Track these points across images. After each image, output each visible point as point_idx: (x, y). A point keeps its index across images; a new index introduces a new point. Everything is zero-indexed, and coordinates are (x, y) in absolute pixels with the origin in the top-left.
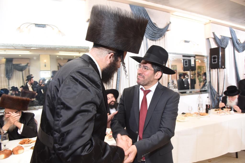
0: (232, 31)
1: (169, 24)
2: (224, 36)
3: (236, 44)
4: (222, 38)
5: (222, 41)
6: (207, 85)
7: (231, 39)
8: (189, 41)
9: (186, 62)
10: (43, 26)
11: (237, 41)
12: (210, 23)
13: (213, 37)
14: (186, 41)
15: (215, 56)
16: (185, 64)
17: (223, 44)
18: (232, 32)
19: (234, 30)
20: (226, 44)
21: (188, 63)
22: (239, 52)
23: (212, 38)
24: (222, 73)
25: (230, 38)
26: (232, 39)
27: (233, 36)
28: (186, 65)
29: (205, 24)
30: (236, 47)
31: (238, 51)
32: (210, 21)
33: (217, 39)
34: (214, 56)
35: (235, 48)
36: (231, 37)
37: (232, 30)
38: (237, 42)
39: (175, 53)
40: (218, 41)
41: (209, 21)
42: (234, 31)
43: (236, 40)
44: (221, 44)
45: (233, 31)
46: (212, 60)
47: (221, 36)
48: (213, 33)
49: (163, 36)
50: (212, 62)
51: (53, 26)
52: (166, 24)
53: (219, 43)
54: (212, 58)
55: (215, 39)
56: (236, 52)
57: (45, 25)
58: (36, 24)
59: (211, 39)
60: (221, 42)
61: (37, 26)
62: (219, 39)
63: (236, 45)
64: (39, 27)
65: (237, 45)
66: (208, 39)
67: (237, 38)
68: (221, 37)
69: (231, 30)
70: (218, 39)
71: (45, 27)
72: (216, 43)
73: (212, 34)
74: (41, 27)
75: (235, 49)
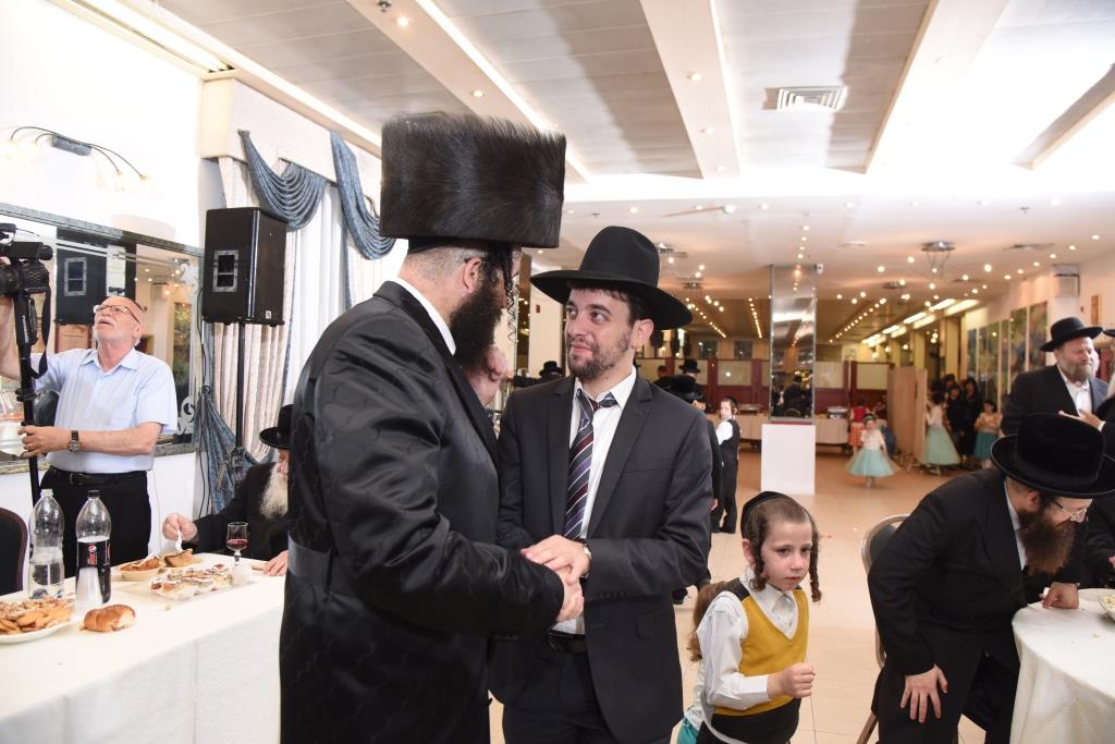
0: (340, 152)
2: (300, 167)
3: (354, 214)
4: (289, 172)
5: (291, 187)
6: (191, 410)
7: (336, 190)
8: (89, 146)
9: (75, 271)
11: (361, 204)
12: (229, 78)
13: (241, 156)
14: (60, 142)
15: (231, 253)
16: (66, 279)
17: (290, 202)
18: (339, 156)
19: (348, 148)
20: (309, 207)
21: (85, 276)
22: (367, 258)
23: (235, 159)
24: (272, 347)
25: (333, 184)
26: (336, 185)
27: (343, 178)
28: (75, 286)
29: (206, 81)
30: (356, 230)
31: (362, 250)
32: (231, 68)
33: (260, 171)
34: (223, 253)
35: (349, 235)
36: (334, 179)
37: (343, 145)
38: (358, 207)
40: (264, 182)
41: (224, 67)
42: (353, 157)
43: (357, 199)
44: (284, 204)
45: (344, 152)
46: (216, 272)
47: (283, 160)
48: (244, 136)
50: (215, 282)
53: (269, 195)
54: (216, 264)
55: (251, 164)
56: (353, 252)
59: (231, 160)
60: (279, 189)
62: (271, 174)
63: (353, 219)
65: (358, 223)
66: (215, 160)
67: (361, 189)
68: (283, 165)
69: (339, 145)
70: (265, 173)
72: (257, 190)
73: (238, 139)
75: (350, 241)
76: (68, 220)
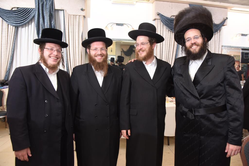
1: (226, 19)
8: (247, 35)
10: (122, 25)
14: (243, 35)
16: (244, 56)
28: (246, 57)
39: (230, 46)
49: (219, 31)
51: (128, 25)
52: (223, 20)
57: (123, 24)
58: (117, 24)
61: (117, 25)
64: (119, 25)
71: (123, 26)
74: (120, 25)
76: (244, 47)
